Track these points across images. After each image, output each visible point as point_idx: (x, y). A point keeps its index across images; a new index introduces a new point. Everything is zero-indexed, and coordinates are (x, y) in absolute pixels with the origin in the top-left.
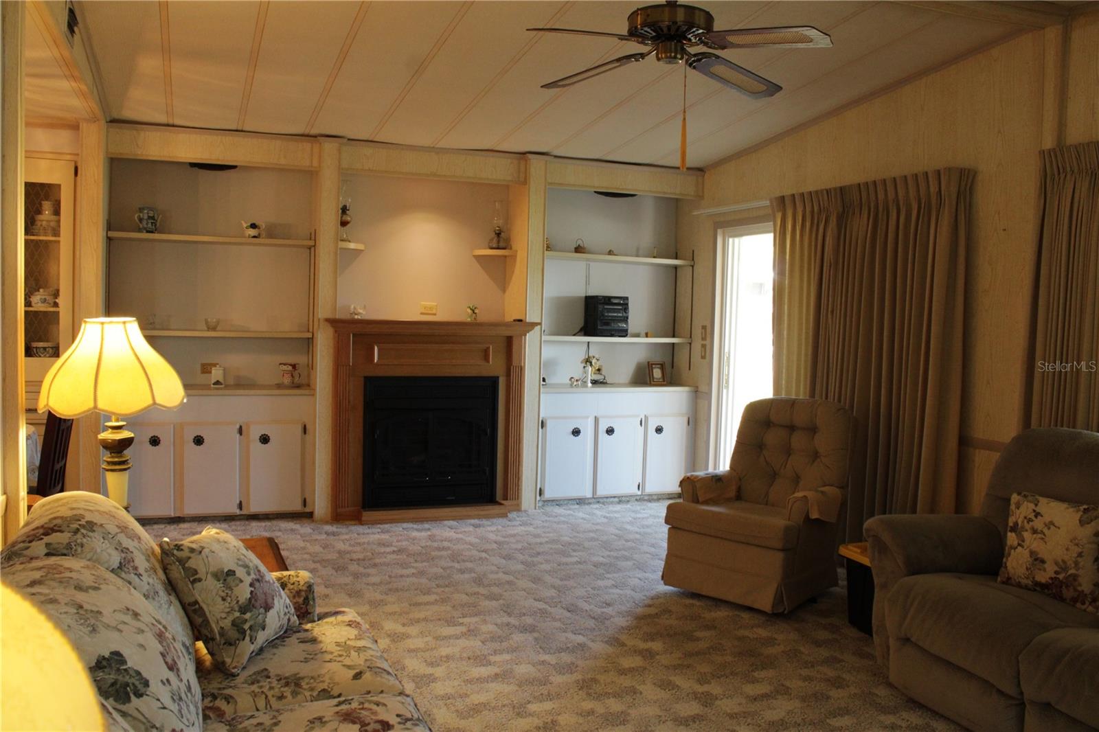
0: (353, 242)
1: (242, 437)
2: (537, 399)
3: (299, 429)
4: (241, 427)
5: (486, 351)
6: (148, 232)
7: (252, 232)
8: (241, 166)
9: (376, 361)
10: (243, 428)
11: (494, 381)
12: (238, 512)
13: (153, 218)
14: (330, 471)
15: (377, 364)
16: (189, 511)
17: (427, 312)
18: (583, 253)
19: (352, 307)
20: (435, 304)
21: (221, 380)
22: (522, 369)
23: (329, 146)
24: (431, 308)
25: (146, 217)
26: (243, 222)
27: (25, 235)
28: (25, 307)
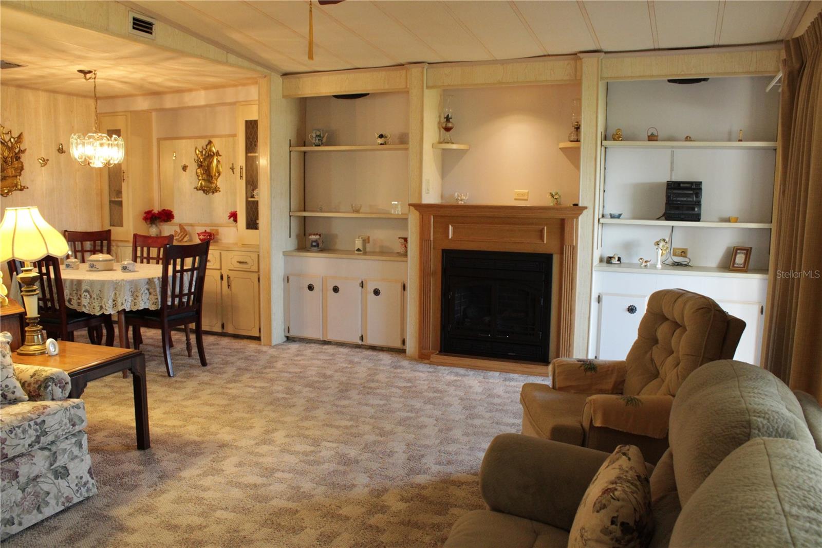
0: (455, 144)
1: (363, 289)
2: (590, 276)
3: (400, 288)
4: (362, 282)
5: (542, 231)
6: (316, 146)
7: (380, 141)
8: (372, 94)
9: (450, 237)
10: (364, 282)
11: (548, 258)
12: (360, 342)
13: (319, 136)
14: (418, 321)
15: (450, 239)
16: (330, 337)
17: (519, 198)
18: (657, 140)
19: (456, 194)
20: (527, 191)
21: (361, 248)
22: (574, 248)
23: (415, 70)
24: (523, 195)
25: (314, 136)
26: (376, 134)
27: (246, 153)
28: (247, 198)
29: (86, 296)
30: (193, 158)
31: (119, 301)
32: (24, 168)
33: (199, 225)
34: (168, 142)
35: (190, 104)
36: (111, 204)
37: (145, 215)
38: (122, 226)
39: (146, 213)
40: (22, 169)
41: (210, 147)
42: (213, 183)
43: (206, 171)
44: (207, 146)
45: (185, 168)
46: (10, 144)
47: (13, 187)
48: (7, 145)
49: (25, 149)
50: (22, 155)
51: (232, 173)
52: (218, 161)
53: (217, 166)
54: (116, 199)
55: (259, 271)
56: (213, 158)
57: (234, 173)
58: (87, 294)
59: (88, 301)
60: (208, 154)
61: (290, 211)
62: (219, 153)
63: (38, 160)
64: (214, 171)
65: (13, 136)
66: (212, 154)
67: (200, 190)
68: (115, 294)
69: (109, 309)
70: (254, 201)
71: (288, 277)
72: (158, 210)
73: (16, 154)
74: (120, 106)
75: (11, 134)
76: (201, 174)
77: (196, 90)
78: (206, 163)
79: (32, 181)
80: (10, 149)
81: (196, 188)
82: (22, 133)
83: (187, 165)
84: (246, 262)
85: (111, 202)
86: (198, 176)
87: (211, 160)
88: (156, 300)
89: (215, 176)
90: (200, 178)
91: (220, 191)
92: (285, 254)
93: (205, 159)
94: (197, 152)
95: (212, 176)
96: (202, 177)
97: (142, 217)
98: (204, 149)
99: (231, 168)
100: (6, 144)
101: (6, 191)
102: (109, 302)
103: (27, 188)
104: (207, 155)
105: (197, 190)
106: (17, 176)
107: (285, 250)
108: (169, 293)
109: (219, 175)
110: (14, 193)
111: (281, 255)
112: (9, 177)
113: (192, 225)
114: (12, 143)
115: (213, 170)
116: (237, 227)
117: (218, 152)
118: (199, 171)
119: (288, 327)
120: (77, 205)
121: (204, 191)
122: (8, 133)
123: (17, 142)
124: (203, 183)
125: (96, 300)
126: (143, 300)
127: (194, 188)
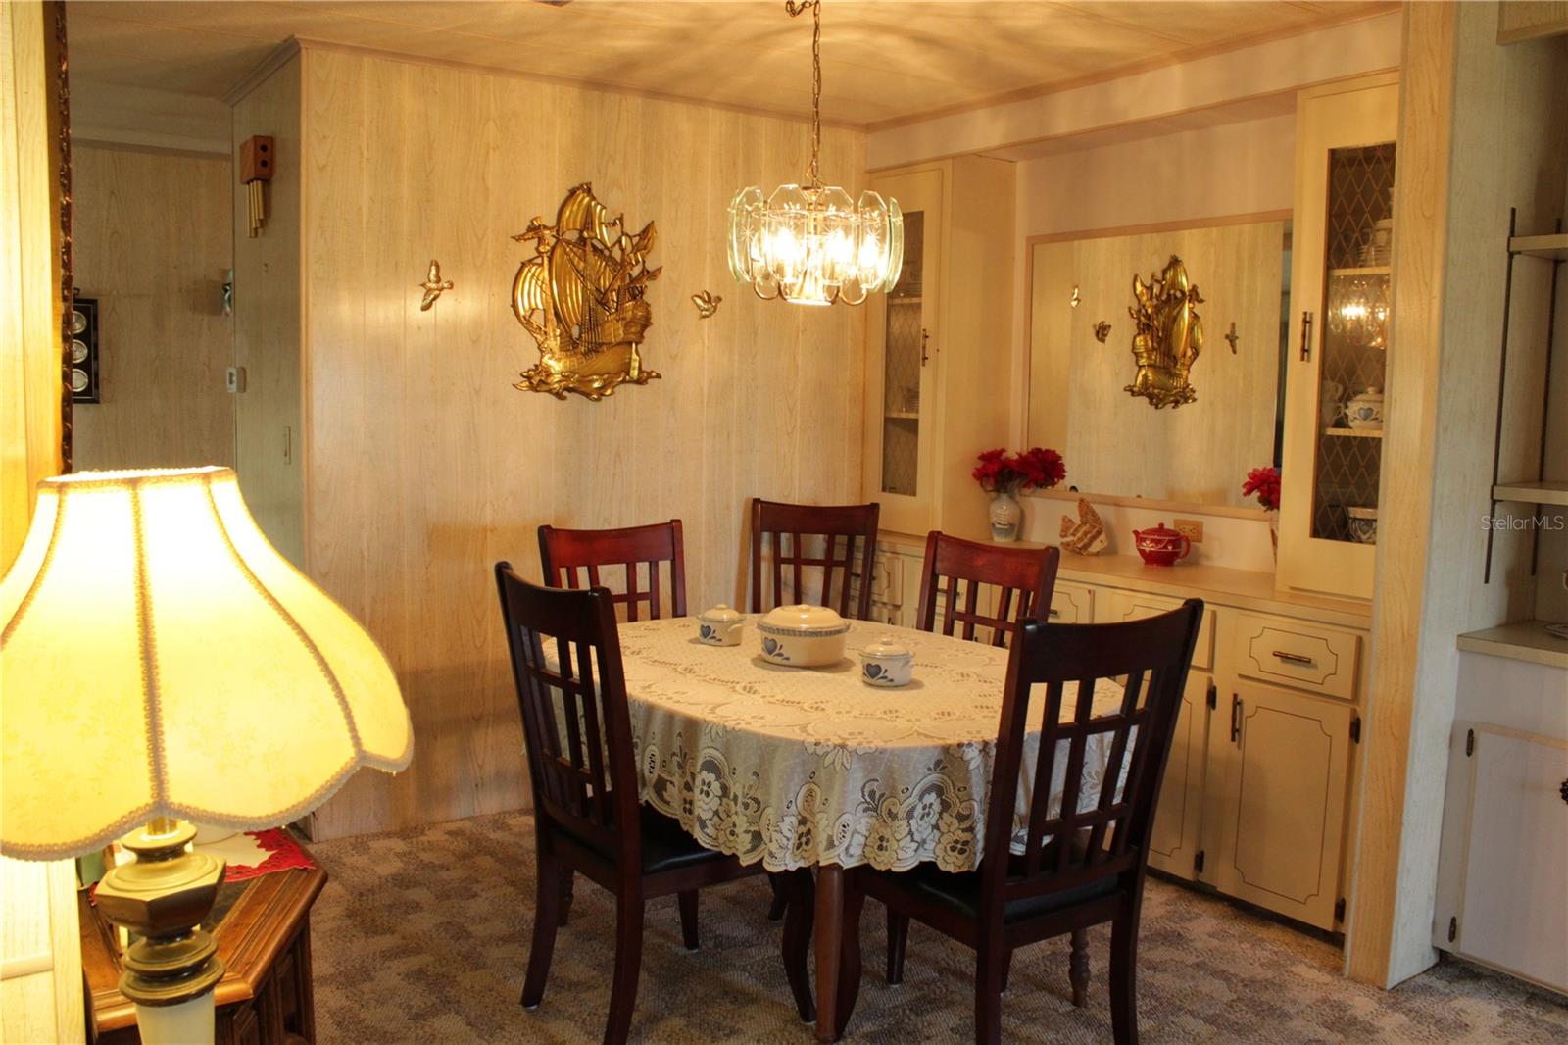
27: (1328, 268)
28: (1321, 426)
29: (709, 785)
30: (1127, 305)
31: (824, 827)
32: (652, 320)
33: (1139, 502)
34: (1057, 248)
35: (1134, 114)
36: (890, 428)
37: (980, 464)
38: (914, 494)
39: (983, 457)
40: (646, 323)
41: (1175, 277)
42: (1179, 376)
43: (1159, 344)
44: (1164, 272)
45: (1102, 332)
46: (617, 254)
47: (618, 374)
48: (610, 256)
49: (660, 269)
50: (647, 284)
51: (1230, 349)
52: (1195, 317)
53: (1191, 329)
54: (904, 415)
55: (1356, 697)
56: (1181, 308)
57: (1234, 352)
58: (711, 777)
59: (714, 803)
60: (1169, 295)
61: (1495, 483)
62: (1197, 294)
63: (692, 298)
64: (1181, 345)
65: (628, 229)
66: (1179, 294)
67: (1140, 394)
68: (810, 794)
69: (779, 854)
70: (1349, 438)
71: (1471, 733)
72: (1019, 450)
73: (633, 281)
74: (926, 142)
75: (622, 225)
76: (1147, 350)
77: (1159, 63)
78: (1162, 319)
79: (674, 358)
80: (620, 267)
81: (1131, 390)
82: (653, 222)
83: (1107, 324)
84: (1309, 661)
85: (888, 421)
86: (1137, 355)
87: (1175, 312)
88: (966, 836)
89: (1184, 356)
90: (1143, 361)
91: (1194, 400)
92: (1466, 642)
93: (1158, 309)
94: (1139, 288)
95: (1175, 357)
96: (1149, 358)
97: (972, 470)
98: (1157, 281)
99: (1227, 337)
100: (606, 253)
101: (596, 385)
102: (785, 827)
103: (659, 377)
104: (1164, 297)
105: (1133, 394)
106: (630, 344)
107: (1464, 631)
108: (1022, 805)
109: (1196, 353)
110: (620, 389)
111: (1451, 649)
112: (609, 345)
113: (1117, 503)
114: (623, 250)
115: (1179, 338)
116: (1274, 521)
117: (1194, 289)
118: (1139, 341)
119: (1454, 920)
120: (794, 427)
121: (1151, 397)
122: (614, 224)
123: (636, 249)
124: (1150, 377)
125: (740, 808)
126: (911, 833)
127: (1125, 390)
